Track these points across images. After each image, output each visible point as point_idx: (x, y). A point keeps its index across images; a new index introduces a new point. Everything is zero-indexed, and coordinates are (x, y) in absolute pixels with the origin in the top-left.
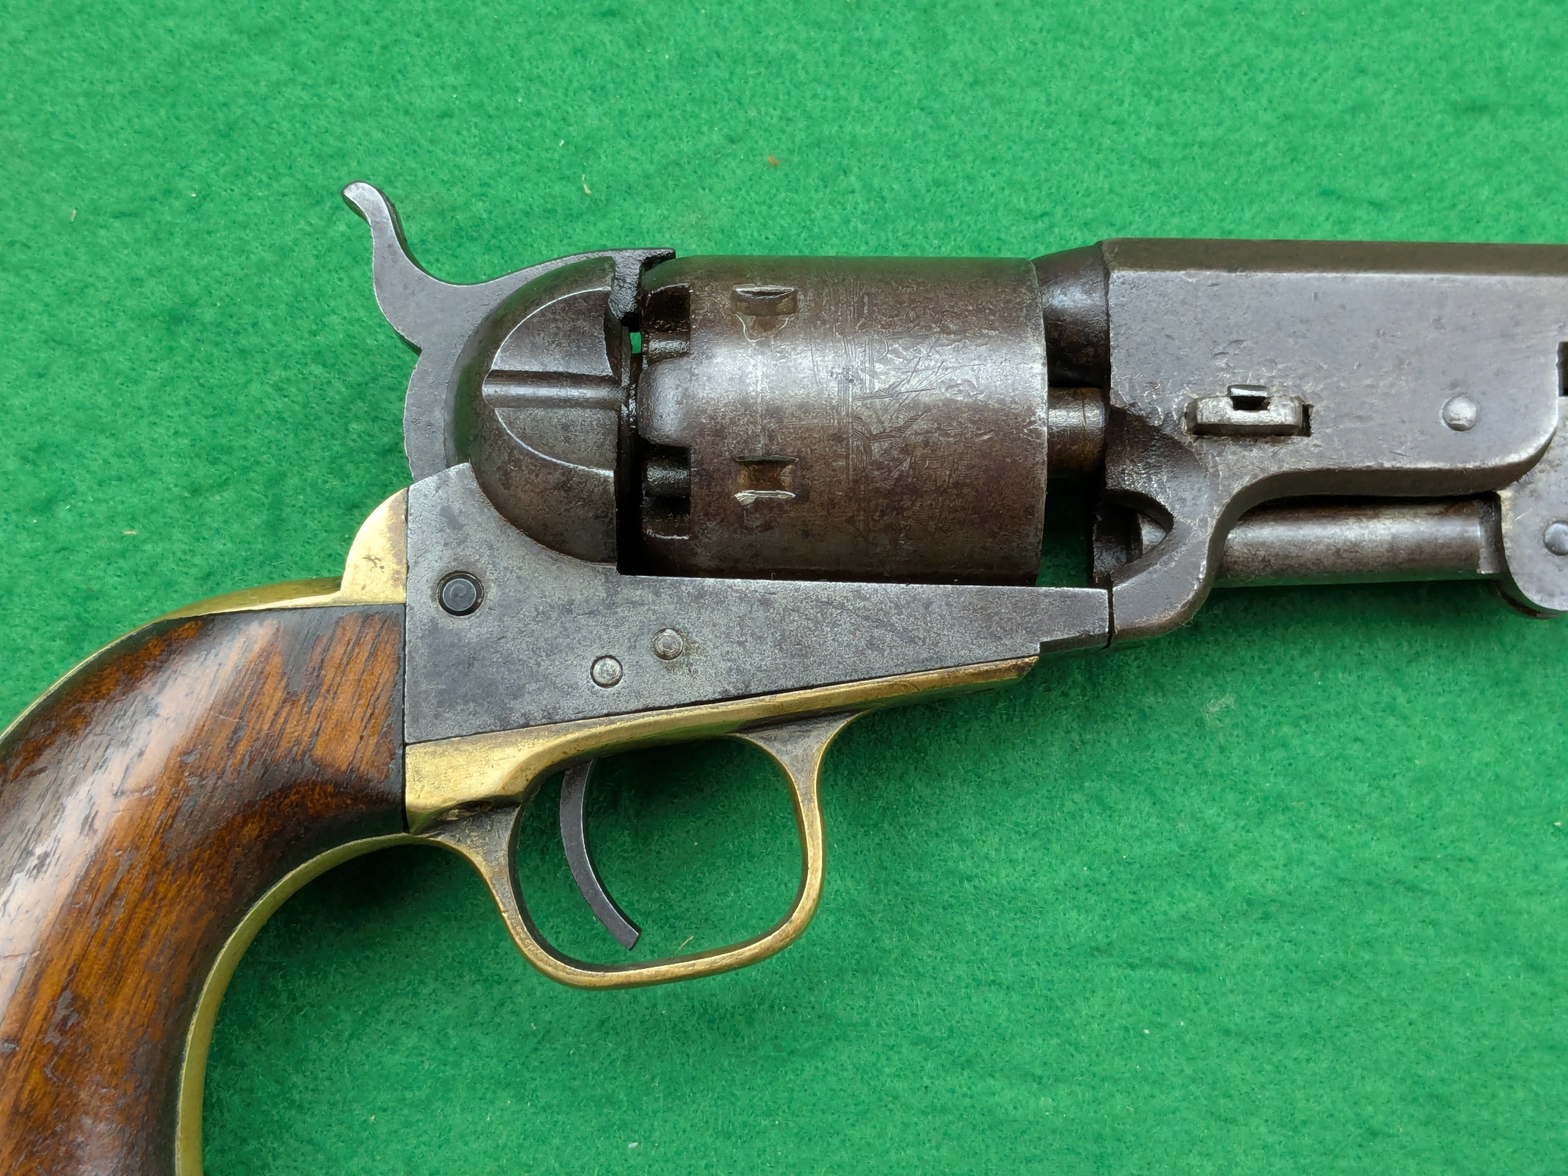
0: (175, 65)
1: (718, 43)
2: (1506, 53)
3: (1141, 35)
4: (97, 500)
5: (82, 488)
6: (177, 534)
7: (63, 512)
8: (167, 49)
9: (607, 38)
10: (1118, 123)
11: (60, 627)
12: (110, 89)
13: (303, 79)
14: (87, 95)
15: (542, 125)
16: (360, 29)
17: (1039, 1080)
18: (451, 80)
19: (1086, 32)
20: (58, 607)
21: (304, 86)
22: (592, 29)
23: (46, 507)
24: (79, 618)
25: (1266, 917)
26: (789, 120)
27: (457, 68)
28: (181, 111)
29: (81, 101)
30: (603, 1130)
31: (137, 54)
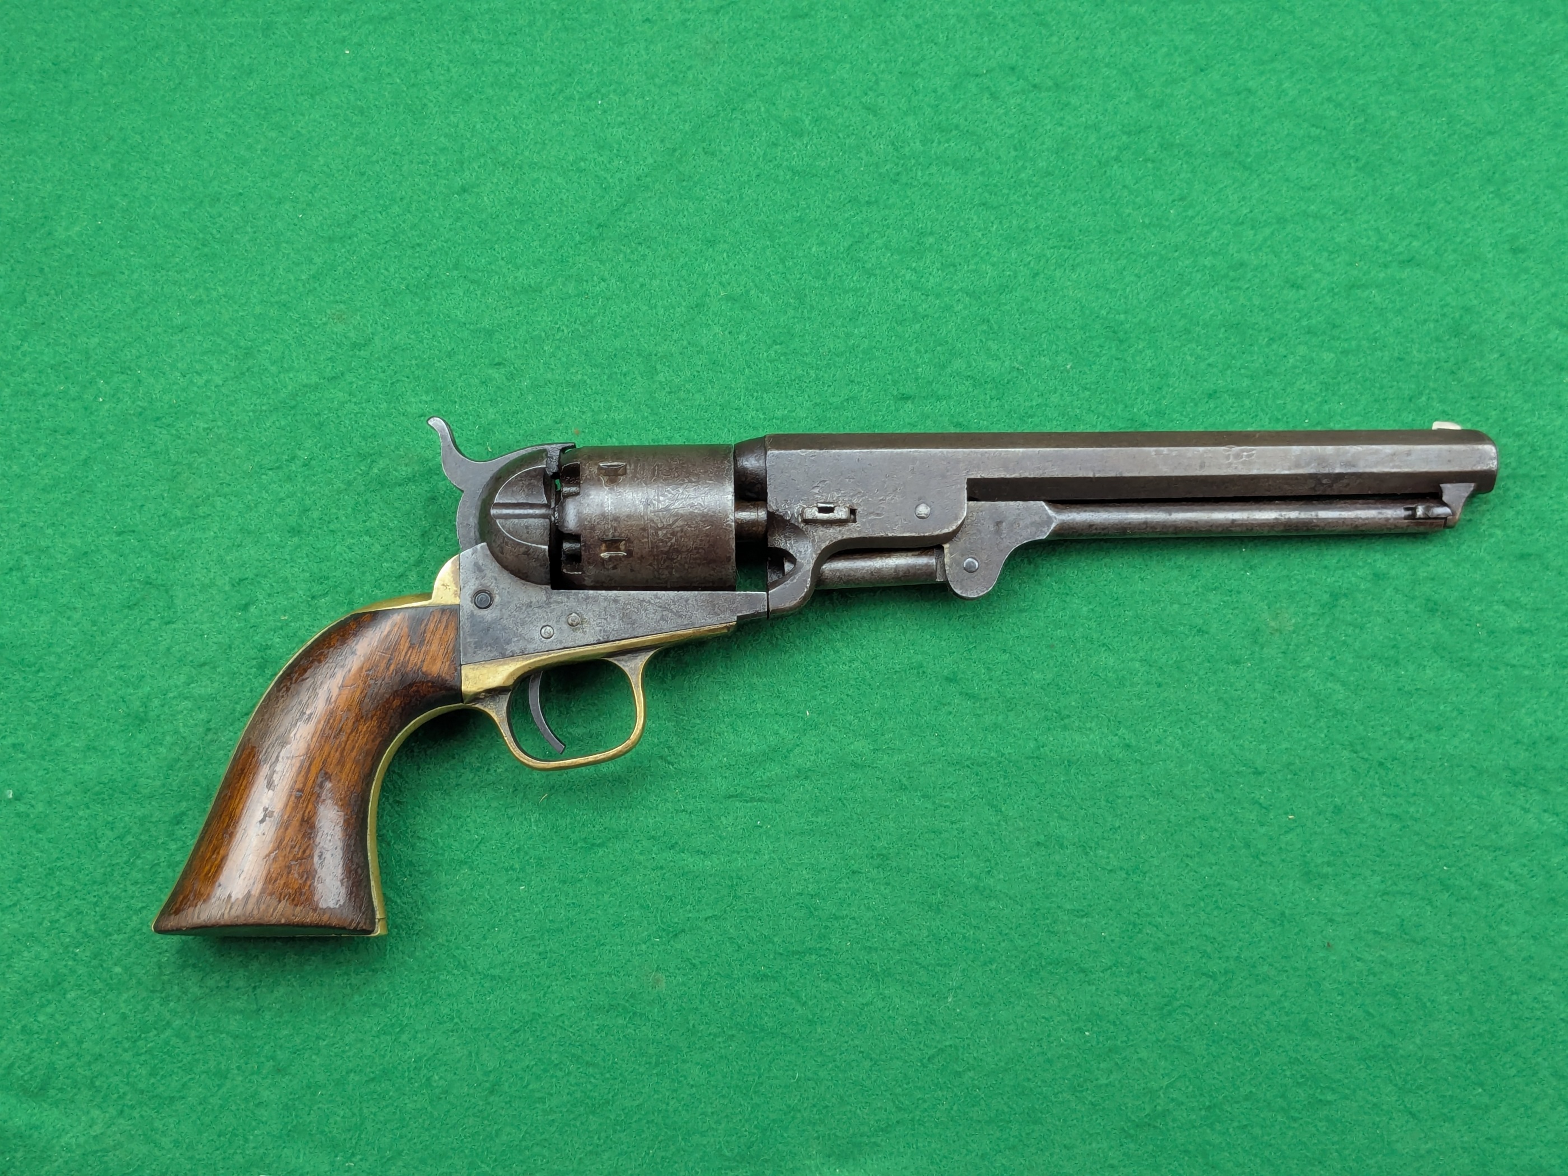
0: (294, 395)
1: (549, 376)
2: (920, 370)
3: (749, 367)
4: (268, 603)
5: (261, 597)
6: (305, 618)
7: (252, 609)
8: (290, 388)
9: (497, 375)
10: (738, 409)
11: (254, 662)
12: (264, 408)
13: (354, 400)
14: (254, 411)
15: (468, 419)
16: (382, 375)
17: (704, 853)
18: (424, 398)
19: (723, 366)
20: (252, 653)
21: (355, 403)
22: (490, 371)
23: (245, 607)
24: (262, 658)
25: (806, 778)
26: (584, 413)
27: (427, 393)
28: (298, 417)
29: (251, 414)
30: (508, 881)
31: (276, 391)
